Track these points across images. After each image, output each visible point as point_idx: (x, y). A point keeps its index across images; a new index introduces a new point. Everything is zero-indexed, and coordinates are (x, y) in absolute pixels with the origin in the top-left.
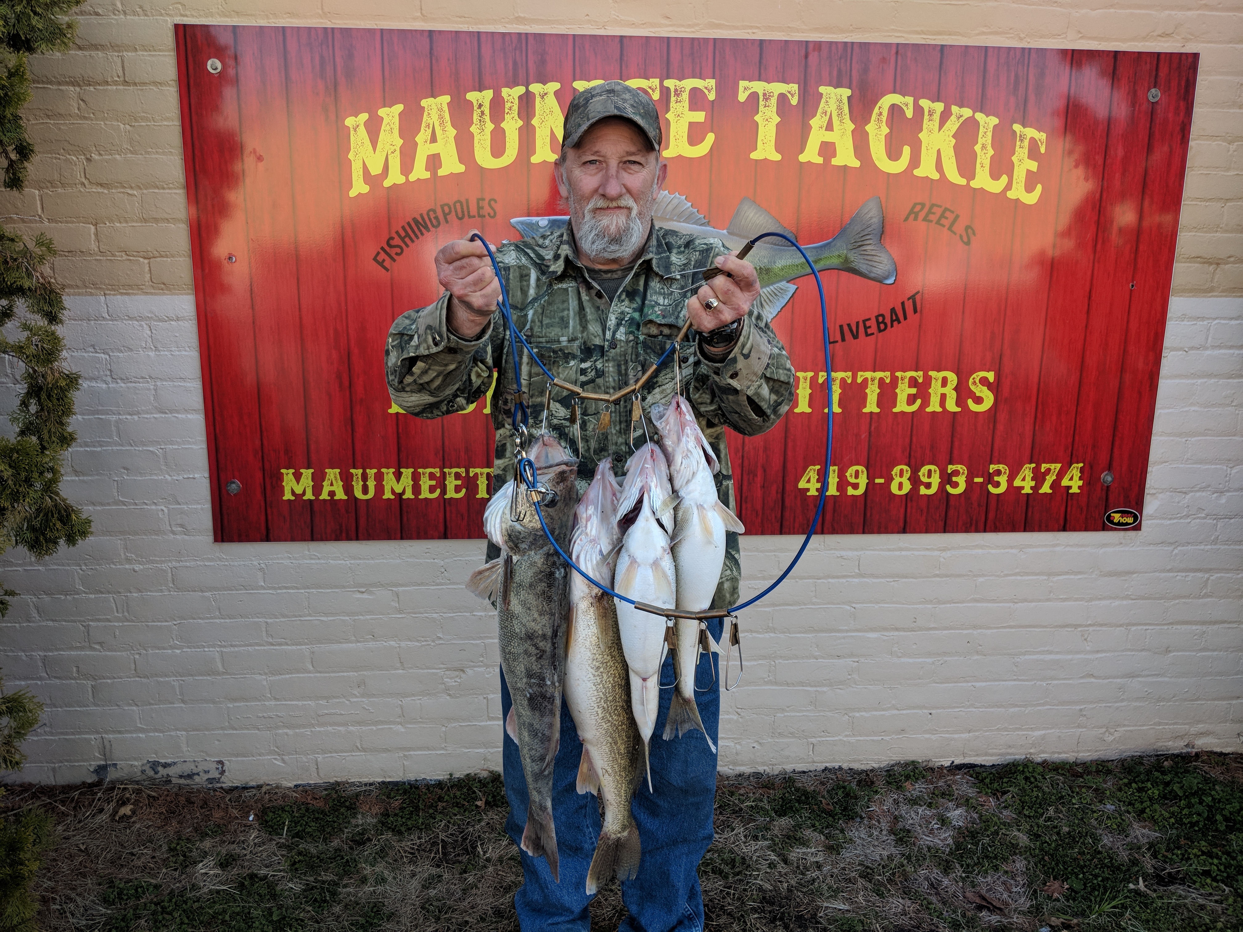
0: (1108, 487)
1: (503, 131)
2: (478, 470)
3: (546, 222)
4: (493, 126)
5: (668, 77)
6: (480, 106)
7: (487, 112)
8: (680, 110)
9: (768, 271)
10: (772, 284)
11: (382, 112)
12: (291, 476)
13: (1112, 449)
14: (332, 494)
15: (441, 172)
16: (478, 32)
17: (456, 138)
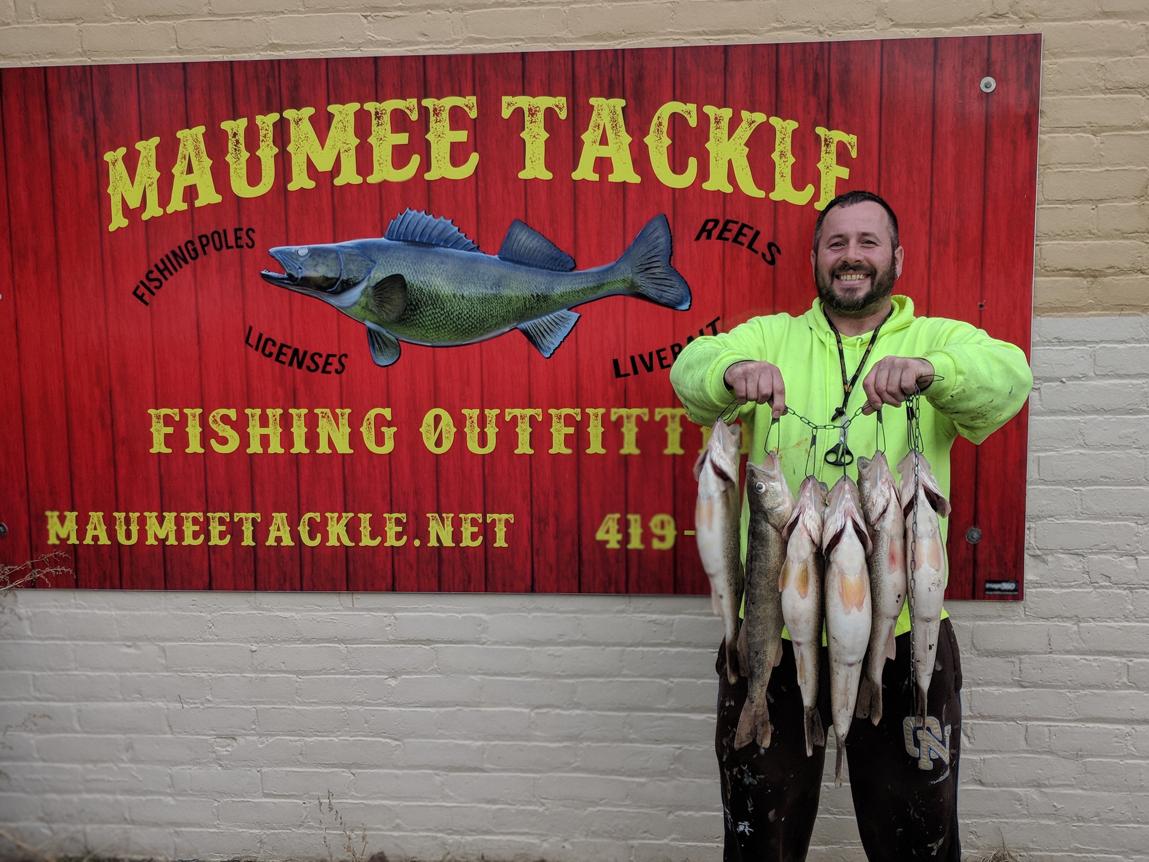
0: (975, 545)
1: (259, 159)
2: (243, 515)
3: (306, 251)
4: (248, 155)
5: (426, 95)
6: (235, 135)
7: (242, 140)
8: (440, 130)
9: (546, 298)
10: (552, 312)
11: (139, 146)
12: (56, 520)
13: (976, 499)
14: (96, 538)
15: (198, 203)
16: (231, 62)
17: (212, 168)
